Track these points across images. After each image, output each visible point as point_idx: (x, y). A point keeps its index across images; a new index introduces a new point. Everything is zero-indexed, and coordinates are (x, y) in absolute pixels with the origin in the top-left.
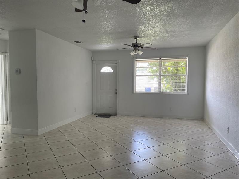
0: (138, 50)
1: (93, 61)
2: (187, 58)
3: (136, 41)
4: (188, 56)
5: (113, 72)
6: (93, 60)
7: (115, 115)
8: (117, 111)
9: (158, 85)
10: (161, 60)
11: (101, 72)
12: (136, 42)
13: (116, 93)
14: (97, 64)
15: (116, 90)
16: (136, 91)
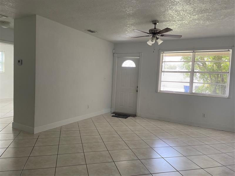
0: (157, 38)
1: (114, 54)
2: (231, 50)
3: (155, 26)
4: (232, 47)
5: (135, 66)
6: (114, 52)
7: (134, 116)
8: (137, 112)
9: (189, 84)
10: (194, 53)
11: (122, 66)
12: (155, 28)
13: (137, 91)
14: (118, 58)
15: (137, 87)
16: (162, 90)
